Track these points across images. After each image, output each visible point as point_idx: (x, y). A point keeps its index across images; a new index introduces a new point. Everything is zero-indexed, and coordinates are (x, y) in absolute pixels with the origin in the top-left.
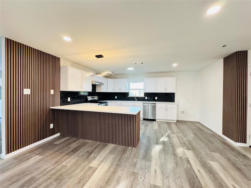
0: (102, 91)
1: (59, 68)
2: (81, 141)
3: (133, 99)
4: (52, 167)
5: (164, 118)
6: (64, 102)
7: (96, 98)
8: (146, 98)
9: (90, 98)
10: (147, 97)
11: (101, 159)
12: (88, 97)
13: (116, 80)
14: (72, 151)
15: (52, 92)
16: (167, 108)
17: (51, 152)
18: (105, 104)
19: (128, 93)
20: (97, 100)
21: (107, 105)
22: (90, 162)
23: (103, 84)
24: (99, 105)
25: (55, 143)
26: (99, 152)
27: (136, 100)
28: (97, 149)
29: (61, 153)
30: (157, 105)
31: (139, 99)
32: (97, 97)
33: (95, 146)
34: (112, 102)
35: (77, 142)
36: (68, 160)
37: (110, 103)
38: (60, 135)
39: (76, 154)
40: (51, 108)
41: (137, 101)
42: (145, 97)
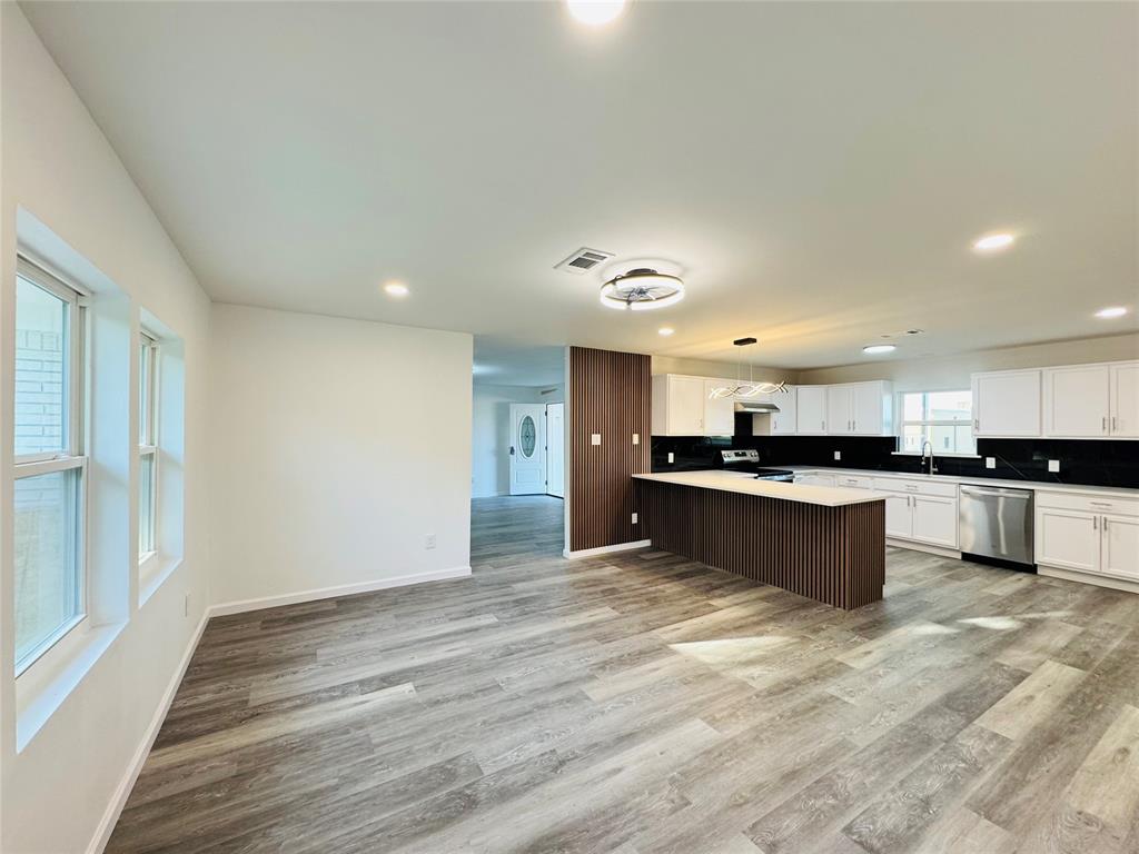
0: (773, 433)
1: (650, 378)
2: (698, 565)
3: (914, 464)
4: (640, 586)
5: (1092, 566)
6: (660, 465)
7: (752, 456)
8: (991, 463)
9: (729, 456)
10: (993, 459)
11: (737, 601)
12: (723, 452)
13: (834, 389)
14: (677, 576)
15: (636, 439)
16: (1104, 516)
17: (636, 568)
18: (784, 477)
19: (894, 438)
20: (756, 463)
21: (791, 481)
22: (711, 598)
23: (776, 408)
24: (756, 478)
25: (643, 556)
26: (735, 591)
27: (932, 469)
28: (734, 586)
29: (656, 573)
30: (1039, 499)
31: (948, 466)
32: (754, 453)
33: (729, 580)
34: (816, 474)
35: (688, 565)
36: (668, 585)
37: (806, 474)
38: (651, 547)
39: (684, 581)
40: (634, 476)
41: (935, 473)
42: (984, 460)
